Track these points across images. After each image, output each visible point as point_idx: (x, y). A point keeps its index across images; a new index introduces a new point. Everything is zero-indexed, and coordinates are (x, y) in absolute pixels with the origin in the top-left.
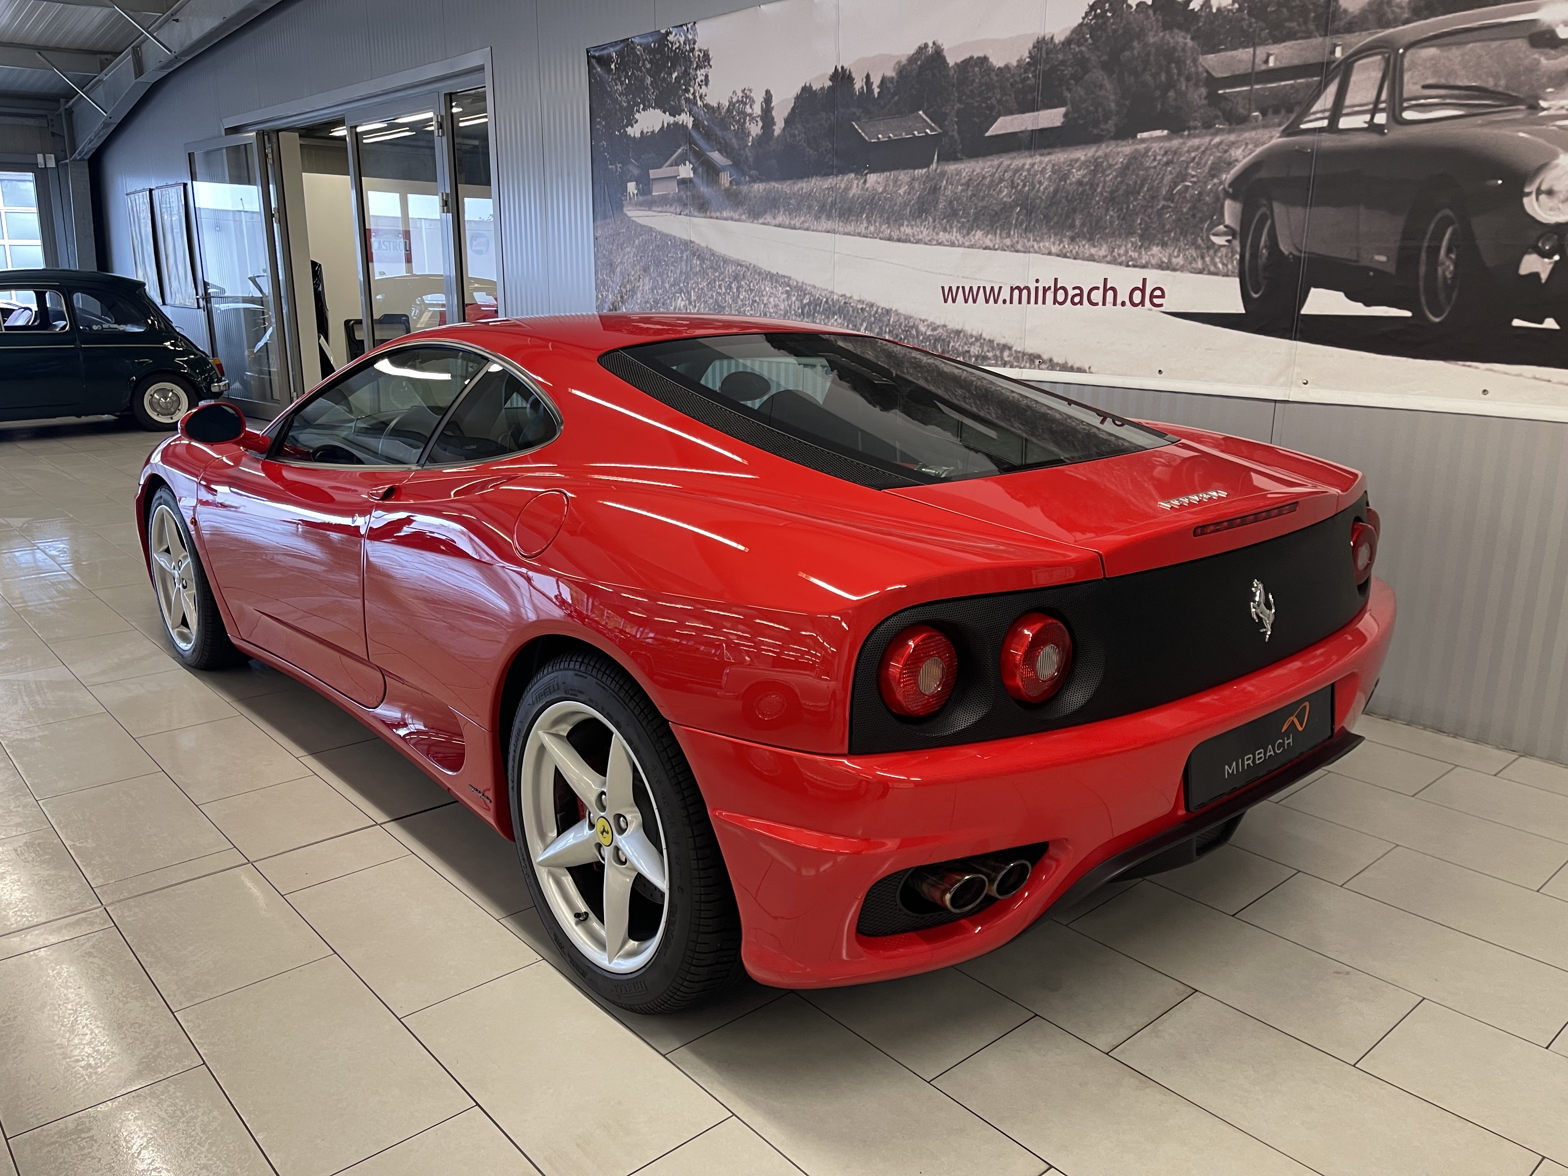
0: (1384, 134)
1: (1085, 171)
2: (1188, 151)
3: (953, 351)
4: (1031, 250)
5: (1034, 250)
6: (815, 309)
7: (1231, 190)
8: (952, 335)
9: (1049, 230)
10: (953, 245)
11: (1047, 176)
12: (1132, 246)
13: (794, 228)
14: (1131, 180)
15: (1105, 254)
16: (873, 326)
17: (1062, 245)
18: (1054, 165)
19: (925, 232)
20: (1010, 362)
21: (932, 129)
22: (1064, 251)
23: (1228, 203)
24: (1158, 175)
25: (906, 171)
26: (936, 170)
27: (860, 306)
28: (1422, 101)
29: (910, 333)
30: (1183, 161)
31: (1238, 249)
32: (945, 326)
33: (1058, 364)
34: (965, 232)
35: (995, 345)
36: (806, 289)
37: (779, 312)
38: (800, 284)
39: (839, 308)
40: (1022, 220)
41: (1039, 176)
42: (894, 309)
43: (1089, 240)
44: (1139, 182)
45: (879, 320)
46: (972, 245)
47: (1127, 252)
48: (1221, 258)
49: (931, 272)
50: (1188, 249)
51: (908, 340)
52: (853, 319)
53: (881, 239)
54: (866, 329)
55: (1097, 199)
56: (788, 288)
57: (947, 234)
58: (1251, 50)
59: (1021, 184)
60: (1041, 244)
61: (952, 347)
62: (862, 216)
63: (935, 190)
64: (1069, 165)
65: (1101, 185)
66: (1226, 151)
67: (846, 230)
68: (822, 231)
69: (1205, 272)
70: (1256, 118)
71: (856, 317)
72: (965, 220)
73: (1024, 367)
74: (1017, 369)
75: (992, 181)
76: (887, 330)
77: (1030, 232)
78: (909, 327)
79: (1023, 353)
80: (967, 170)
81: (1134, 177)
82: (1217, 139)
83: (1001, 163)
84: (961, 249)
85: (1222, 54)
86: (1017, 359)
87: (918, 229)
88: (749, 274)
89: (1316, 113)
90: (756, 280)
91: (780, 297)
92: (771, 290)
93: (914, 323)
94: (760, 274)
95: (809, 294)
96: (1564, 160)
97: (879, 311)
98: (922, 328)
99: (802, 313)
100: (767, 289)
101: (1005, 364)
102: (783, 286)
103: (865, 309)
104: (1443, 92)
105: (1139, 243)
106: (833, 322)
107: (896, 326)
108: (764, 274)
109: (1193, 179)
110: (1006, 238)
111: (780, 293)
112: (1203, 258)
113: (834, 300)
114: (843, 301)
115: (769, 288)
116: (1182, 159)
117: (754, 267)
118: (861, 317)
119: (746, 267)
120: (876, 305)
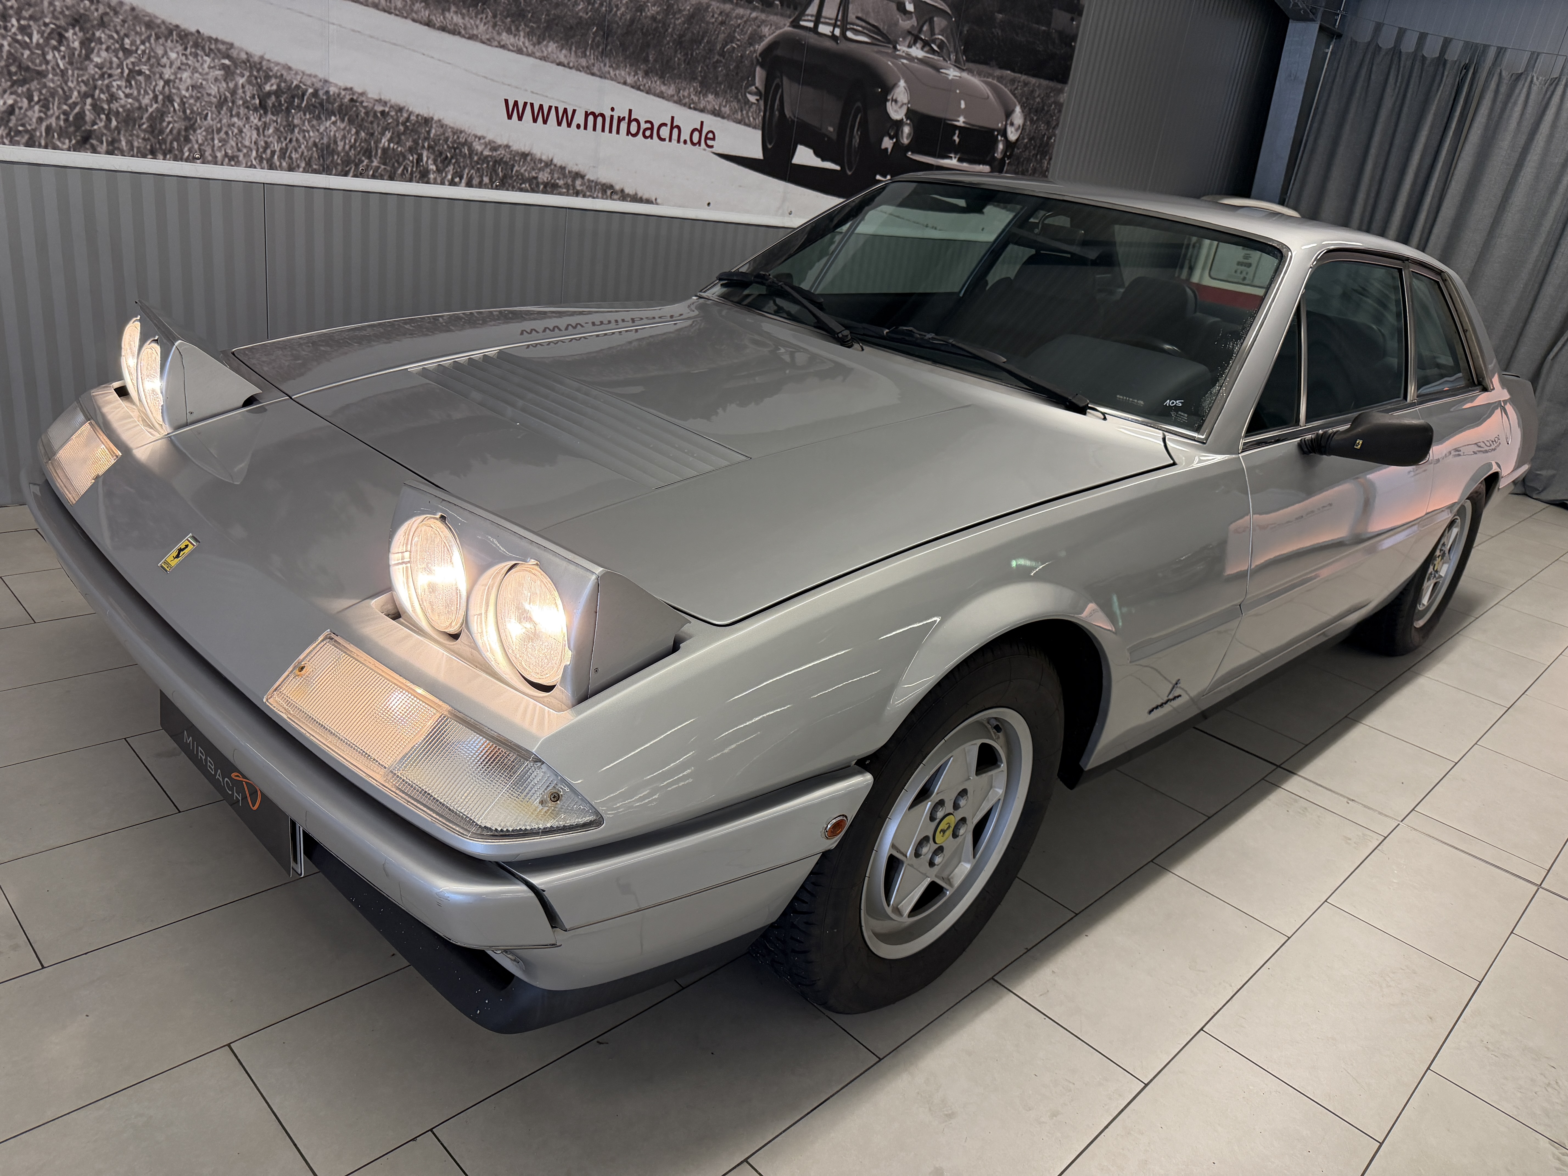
0: (837, 43)
1: (659, 9)
2: (736, 17)
3: (517, 176)
4: (607, 75)
5: (611, 77)
6: (290, 104)
7: (760, 60)
8: (516, 158)
9: (625, 59)
10: (520, 51)
11: (624, 2)
12: (694, 91)
14: (696, 29)
15: (672, 93)
16: (403, 137)
17: (636, 77)
19: (482, 28)
20: (582, 191)
22: (638, 83)
23: (758, 69)
24: (715, 31)
27: (378, 108)
28: (855, 27)
29: (461, 151)
30: (732, 24)
31: (763, 108)
32: (507, 146)
33: (628, 195)
34: (534, 39)
35: (567, 172)
36: (269, 69)
37: (206, 99)
38: (256, 59)
39: (341, 106)
40: (598, 41)
42: (436, 118)
43: (660, 78)
44: (701, 33)
45: (412, 130)
46: (544, 57)
47: (690, 95)
48: (752, 113)
49: (492, 80)
50: (732, 102)
51: (457, 159)
52: (366, 124)
53: (414, 20)
54: (390, 140)
55: (668, 39)
56: (227, 62)
57: (512, 37)
59: (599, 2)
60: (617, 72)
61: (517, 171)
65: (671, 26)
66: (759, 26)
69: (742, 123)
70: (777, 5)
71: (372, 123)
72: (534, 25)
73: (597, 197)
74: (590, 199)
76: (426, 145)
77: (606, 56)
78: (459, 143)
79: (596, 183)
81: (698, 27)
82: (754, 15)
84: (531, 60)
86: (589, 188)
87: (472, 21)
88: (118, 20)
89: (808, 15)
90: (140, 34)
91: (207, 74)
92: (184, 58)
93: (466, 140)
94: (150, 25)
95: (276, 77)
96: (902, 83)
97: (413, 118)
98: (478, 147)
99: (263, 106)
100: (173, 55)
101: (577, 194)
102: (212, 55)
103: (388, 113)
104: (864, 24)
105: (699, 89)
106: (328, 125)
107: (439, 140)
108: (163, 27)
109: (738, 43)
110: (582, 57)
111: (206, 66)
112: (742, 111)
113: (331, 93)
114: (348, 98)
115: (178, 53)
116: (732, 22)
117: (133, 9)
118: (381, 123)
119: (109, 6)
120: (408, 110)
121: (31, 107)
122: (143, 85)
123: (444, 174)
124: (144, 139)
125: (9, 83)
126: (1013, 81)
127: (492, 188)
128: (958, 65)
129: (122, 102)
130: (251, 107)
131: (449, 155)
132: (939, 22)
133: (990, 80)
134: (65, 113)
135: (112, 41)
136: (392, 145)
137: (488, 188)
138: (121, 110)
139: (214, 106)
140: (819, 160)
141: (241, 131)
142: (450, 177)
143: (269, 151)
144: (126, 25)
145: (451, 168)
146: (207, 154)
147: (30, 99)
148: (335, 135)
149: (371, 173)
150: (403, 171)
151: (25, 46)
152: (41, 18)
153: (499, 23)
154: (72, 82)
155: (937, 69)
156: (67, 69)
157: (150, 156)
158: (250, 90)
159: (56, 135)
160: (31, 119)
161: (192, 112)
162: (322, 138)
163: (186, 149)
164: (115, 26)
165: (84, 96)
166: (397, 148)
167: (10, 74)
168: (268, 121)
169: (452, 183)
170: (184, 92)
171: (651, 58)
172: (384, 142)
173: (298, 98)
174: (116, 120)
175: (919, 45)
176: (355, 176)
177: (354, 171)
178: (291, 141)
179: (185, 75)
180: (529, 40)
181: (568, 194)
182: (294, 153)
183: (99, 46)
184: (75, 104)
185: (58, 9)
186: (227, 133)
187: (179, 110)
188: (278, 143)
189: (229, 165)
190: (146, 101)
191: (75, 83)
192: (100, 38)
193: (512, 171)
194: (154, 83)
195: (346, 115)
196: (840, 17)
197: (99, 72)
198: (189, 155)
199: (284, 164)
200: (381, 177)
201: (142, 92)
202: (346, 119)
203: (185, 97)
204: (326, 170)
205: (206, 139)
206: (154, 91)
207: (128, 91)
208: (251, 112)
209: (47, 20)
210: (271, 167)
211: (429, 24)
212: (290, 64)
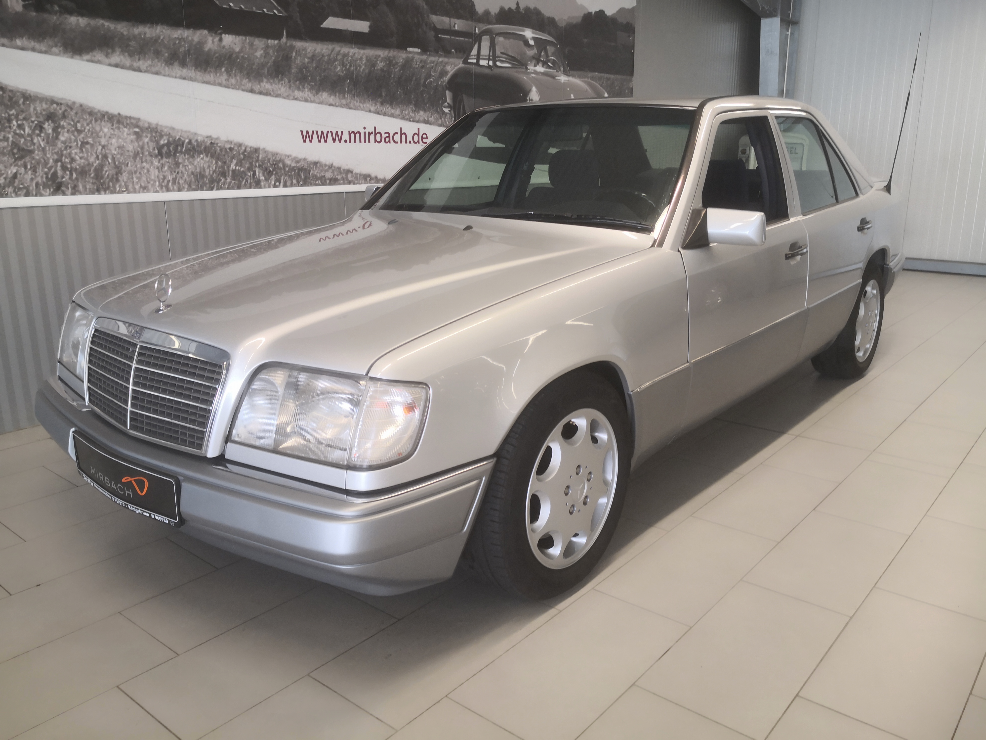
0: (492, 70)
1: (384, 64)
2: (430, 63)
3: (313, 177)
4: (359, 108)
5: (361, 109)
6: (176, 151)
7: (448, 86)
8: (311, 166)
9: (369, 96)
10: (306, 100)
11: (364, 62)
12: (411, 110)
13: (139, 70)
14: (407, 73)
15: (399, 113)
16: (243, 162)
17: (376, 107)
18: (367, 57)
19: (283, 89)
20: (352, 181)
21: (279, 11)
22: (378, 110)
23: (447, 92)
24: (419, 72)
25: (261, 39)
26: (286, 43)
27: (228, 146)
28: (501, 59)
29: (278, 166)
31: (453, 116)
32: (305, 159)
33: (380, 180)
34: (314, 92)
35: (342, 170)
36: (162, 131)
37: (127, 154)
38: (154, 126)
39: (205, 148)
40: (351, 88)
41: (358, 61)
42: (261, 148)
43: (390, 105)
44: (411, 75)
45: (248, 157)
46: (321, 102)
47: (409, 113)
48: (448, 119)
49: (293, 120)
50: (435, 114)
51: (276, 171)
52: (221, 157)
53: (243, 90)
54: (236, 165)
55: (392, 81)
56: (137, 130)
57: (300, 92)
58: (449, 18)
59: (349, 65)
60: (365, 105)
61: (312, 174)
62: (221, 69)
63: (287, 58)
64: (375, 58)
65: (393, 73)
66: (444, 66)
67: (205, 79)
68: (176, 77)
69: (443, 126)
70: (454, 52)
71: (224, 155)
72: (313, 84)
73: (362, 184)
74: (358, 185)
75: (329, 59)
76: (257, 165)
77: (357, 97)
78: (277, 161)
79: (360, 174)
80: (310, 48)
81: (408, 71)
82: (441, 60)
83: (333, 50)
84: (313, 105)
85: (439, 16)
86: (356, 178)
87: (277, 86)
88: (73, 113)
89: (472, 55)
90: (86, 120)
91: (126, 138)
92: (112, 131)
93: (280, 159)
94: (91, 113)
95: (166, 135)
96: (534, 89)
97: (248, 149)
98: (288, 162)
99: (160, 154)
100: (106, 130)
101: (349, 183)
102: (128, 127)
103: (233, 148)
104: (506, 56)
105: (414, 109)
106: (199, 161)
107: (265, 161)
108: (99, 114)
109: (433, 78)
110: (343, 99)
111: (125, 134)
112: (441, 119)
113: (199, 141)
114: (209, 142)
115: (108, 128)
116: (428, 66)
117: (81, 106)
118: (230, 155)
119: (67, 105)
120: (244, 145)
121: (26, 172)
122: (90, 151)
123: (269, 181)
124: (93, 183)
125: (13, 160)
126: (600, 79)
127: (299, 186)
128: (566, 73)
129: (78, 162)
130: (153, 155)
131: (271, 169)
132: (551, 49)
133: (586, 79)
134: (46, 174)
135: (70, 126)
136: (237, 168)
137: (297, 187)
138: (78, 167)
139: (132, 158)
140: (492, 143)
141: (148, 171)
142: (273, 183)
143: (166, 181)
144: (78, 116)
145: (273, 177)
146: (130, 187)
147: (25, 167)
148: (203, 166)
149: (227, 186)
150: (245, 183)
151: (21, 136)
152: (29, 118)
153: (292, 85)
154: (49, 154)
155: (553, 77)
156: (45, 146)
157: (97, 193)
158: (152, 145)
159: (41, 187)
160: (27, 180)
161: (119, 162)
162: (196, 169)
163: (117, 186)
164: (72, 117)
165: (56, 161)
166: (241, 169)
167: (14, 154)
168: (164, 163)
169: (275, 186)
170: (114, 152)
171: (383, 94)
172: (233, 166)
173: (180, 146)
174: (76, 174)
175: (540, 64)
176: (218, 189)
177: (217, 187)
178: (178, 173)
179: (114, 141)
180: (311, 93)
181: (344, 184)
182: (180, 180)
183: (63, 130)
184: (51, 167)
185: (39, 111)
186: (140, 173)
187: (112, 163)
188: (171, 175)
189: (143, 192)
190: (92, 159)
191: (51, 154)
192: (63, 126)
193: (309, 174)
194: (96, 148)
195: (209, 153)
196: (491, 54)
197: (64, 146)
198: (119, 190)
199: (175, 188)
200: (233, 188)
201: (89, 154)
202: (209, 155)
203: (115, 154)
204: (200, 188)
205: (128, 179)
206: (96, 153)
207: (81, 155)
208: (153, 158)
209: (33, 119)
210: (168, 190)
211: (252, 91)
212: (174, 126)
